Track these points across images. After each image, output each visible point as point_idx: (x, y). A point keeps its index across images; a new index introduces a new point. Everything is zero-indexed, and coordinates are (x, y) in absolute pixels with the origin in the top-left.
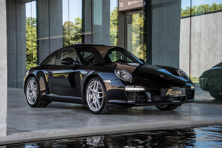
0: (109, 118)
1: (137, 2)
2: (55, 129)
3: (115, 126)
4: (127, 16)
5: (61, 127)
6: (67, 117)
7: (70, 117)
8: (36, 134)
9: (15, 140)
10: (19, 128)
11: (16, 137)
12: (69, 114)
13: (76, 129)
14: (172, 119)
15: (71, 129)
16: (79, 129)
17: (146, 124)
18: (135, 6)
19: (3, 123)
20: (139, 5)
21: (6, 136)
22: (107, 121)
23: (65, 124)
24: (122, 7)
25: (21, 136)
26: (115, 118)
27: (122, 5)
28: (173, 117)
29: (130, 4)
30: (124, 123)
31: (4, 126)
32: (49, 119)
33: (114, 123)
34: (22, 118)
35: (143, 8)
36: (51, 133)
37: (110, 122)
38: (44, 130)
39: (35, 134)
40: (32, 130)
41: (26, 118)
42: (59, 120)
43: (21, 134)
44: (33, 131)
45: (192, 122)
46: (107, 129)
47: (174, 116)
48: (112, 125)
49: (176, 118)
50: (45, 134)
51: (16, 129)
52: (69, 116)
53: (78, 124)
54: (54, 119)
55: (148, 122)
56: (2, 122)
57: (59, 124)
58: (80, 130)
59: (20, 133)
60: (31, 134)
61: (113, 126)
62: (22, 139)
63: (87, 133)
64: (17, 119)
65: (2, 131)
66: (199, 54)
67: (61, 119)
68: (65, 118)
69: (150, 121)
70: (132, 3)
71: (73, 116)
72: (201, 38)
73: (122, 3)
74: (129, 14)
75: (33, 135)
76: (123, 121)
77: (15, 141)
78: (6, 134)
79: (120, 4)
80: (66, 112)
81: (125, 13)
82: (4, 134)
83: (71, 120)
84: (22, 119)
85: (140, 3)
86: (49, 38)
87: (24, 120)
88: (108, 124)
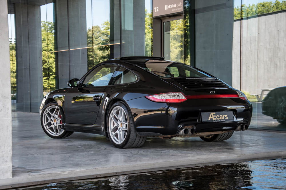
0: (138, 152)
1: (175, 6)
2: (71, 168)
3: (144, 163)
4: (163, 23)
5: (78, 165)
6: (88, 152)
7: (92, 151)
8: (48, 175)
9: (23, 182)
10: (29, 167)
11: (24, 179)
12: (91, 147)
13: (97, 168)
14: (216, 152)
15: (91, 168)
16: (100, 167)
17: (183, 159)
18: (173, 10)
19: (8, 162)
20: (179, 9)
21: (11, 177)
22: (136, 156)
23: (84, 160)
24: (158, 12)
25: (30, 177)
26: (146, 152)
27: (157, 9)
28: (217, 150)
29: (167, 9)
30: (156, 159)
31: (9, 166)
32: (66, 155)
33: (144, 158)
34: (33, 153)
35: (182, 13)
36: (66, 173)
37: (140, 157)
38: (58, 169)
39: (46, 175)
40: (44, 169)
41: (38, 153)
42: (77, 155)
43: (29, 175)
44: (44, 171)
45: (239, 156)
46: (135, 167)
47: (219, 148)
48: (141, 161)
49: (220, 150)
50: (60, 174)
51: (25, 169)
52: (90, 149)
53: (101, 160)
54: (72, 154)
55: (185, 156)
56: (6, 162)
57: (78, 161)
58: (101, 169)
59: (28, 173)
60: (42, 175)
61: (142, 163)
62: (31, 181)
63: (109, 172)
64: (27, 155)
65: (7, 172)
66: (257, 66)
67: (80, 154)
68: (85, 153)
69: (188, 155)
70: (170, 7)
71: (95, 149)
72: (259, 45)
73: (158, 8)
74: (166, 20)
75: (45, 176)
76: (156, 156)
77: (23, 184)
78: (12, 175)
79: (155, 8)
80: (88, 145)
81: (161, 19)
82: (9, 175)
83: (93, 155)
84: (33, 155)
85: (179, 7)
86: (69, 49)
87: (35, 155)
88: (136, 161)
